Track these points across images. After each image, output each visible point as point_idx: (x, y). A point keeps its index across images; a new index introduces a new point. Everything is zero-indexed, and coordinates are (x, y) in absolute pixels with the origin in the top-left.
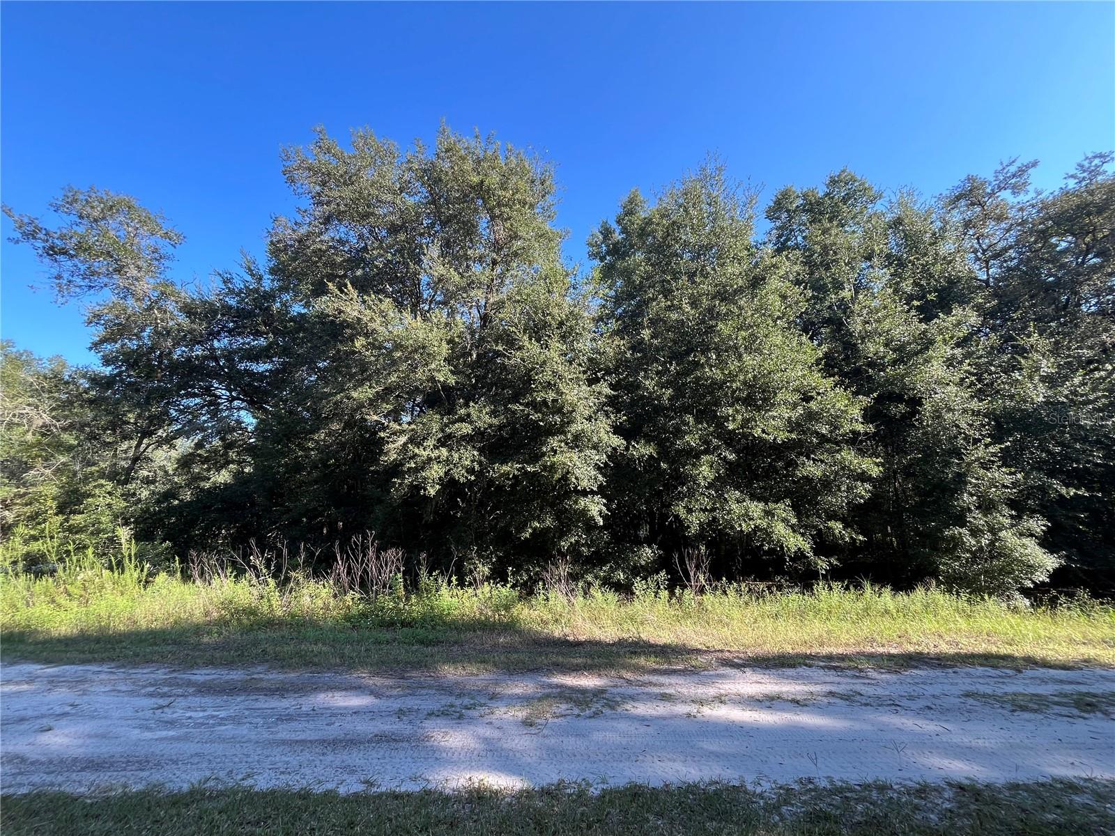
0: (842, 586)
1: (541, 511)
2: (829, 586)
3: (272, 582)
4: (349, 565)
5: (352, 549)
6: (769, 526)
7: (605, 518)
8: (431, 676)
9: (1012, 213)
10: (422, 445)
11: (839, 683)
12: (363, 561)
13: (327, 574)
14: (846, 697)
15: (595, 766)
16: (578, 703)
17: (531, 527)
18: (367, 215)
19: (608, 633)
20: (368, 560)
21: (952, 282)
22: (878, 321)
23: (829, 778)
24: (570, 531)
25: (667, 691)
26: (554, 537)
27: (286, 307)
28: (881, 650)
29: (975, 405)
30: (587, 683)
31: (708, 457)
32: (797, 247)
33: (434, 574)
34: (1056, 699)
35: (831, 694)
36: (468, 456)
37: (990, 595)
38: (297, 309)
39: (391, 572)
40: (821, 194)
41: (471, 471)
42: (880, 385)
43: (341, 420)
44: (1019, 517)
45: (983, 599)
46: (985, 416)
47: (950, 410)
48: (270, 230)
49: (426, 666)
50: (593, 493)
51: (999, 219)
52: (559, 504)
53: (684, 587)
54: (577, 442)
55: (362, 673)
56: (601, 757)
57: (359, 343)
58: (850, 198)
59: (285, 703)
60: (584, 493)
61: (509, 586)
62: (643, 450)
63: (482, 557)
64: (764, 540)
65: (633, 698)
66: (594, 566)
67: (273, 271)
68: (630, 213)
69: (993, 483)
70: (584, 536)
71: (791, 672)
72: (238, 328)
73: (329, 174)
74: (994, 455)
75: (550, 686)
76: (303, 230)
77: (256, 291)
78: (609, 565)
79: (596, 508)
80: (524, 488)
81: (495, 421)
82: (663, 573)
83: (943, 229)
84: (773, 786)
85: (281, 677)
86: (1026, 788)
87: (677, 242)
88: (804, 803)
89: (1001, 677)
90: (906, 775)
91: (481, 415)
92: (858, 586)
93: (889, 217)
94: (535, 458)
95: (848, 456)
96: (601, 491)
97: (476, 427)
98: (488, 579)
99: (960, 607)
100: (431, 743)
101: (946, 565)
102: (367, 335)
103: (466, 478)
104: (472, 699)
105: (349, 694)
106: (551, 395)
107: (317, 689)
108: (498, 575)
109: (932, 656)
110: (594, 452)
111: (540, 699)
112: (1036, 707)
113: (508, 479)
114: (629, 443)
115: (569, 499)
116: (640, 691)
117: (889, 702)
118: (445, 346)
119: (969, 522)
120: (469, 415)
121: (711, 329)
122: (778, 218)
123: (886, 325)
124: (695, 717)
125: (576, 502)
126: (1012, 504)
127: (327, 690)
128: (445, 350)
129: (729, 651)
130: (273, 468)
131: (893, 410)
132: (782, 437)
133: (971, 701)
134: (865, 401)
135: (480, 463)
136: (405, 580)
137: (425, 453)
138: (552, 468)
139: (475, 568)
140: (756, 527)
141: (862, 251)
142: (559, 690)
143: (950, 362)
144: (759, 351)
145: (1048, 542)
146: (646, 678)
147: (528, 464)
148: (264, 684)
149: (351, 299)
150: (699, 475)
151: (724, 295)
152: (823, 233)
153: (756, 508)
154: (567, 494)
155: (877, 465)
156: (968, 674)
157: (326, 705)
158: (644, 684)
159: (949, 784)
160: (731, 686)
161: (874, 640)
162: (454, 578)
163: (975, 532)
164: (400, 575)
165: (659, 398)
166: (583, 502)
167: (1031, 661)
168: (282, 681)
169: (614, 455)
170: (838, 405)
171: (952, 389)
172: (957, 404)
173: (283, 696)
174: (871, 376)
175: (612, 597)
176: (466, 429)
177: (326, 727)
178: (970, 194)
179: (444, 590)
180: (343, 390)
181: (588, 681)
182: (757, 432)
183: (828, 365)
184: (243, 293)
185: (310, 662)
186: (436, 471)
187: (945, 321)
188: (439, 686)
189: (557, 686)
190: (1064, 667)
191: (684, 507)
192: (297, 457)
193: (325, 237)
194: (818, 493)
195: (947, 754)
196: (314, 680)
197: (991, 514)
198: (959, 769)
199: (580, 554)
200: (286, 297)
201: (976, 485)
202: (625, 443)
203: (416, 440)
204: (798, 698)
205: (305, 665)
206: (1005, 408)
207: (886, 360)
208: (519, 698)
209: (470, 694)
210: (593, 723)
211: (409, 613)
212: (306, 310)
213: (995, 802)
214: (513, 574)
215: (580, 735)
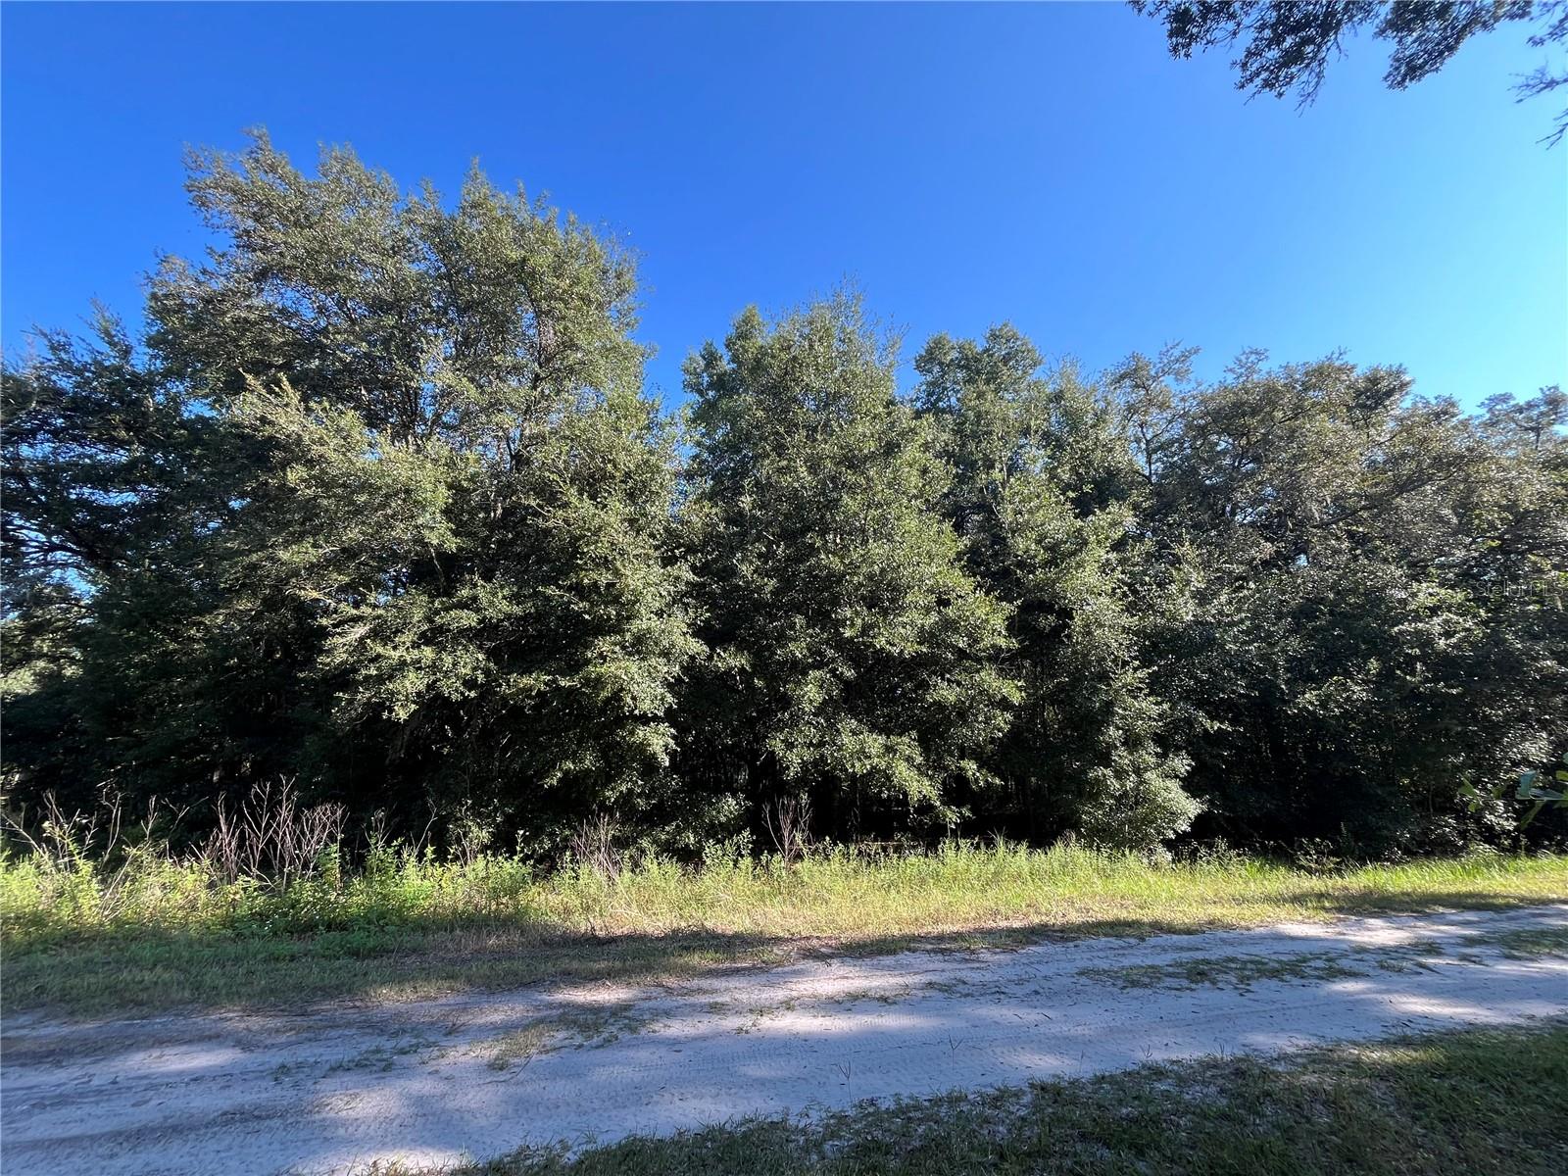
0: (972, 844)
1: (579, 745)
2: (957, 844)
3: (86, 867)
4: (243, 832)
5: (249, 805)
6: (889, 766)
7: (672, 755)
8: (355, 1007)
9: (1174, 402)
10: (392, 641)
11: (943, 971)
12: (269, 826)
13: (200, 848)
14: (946, 989)
15: (585, 1118)
16: (584, 1028)
17: (561, 769)
18: (333, 279)
19: (658, 922)
20: (278, 825)
21: (1112, 474)
22: (1031, 512)
23: (897, 1096)
24: (620, 774)
25: (720, 1000)
26: (595, 784)
27: (175, 402)
28: (1003, 924)
29: (1126, 620)
30: (607, 998)
31: (818, 673)
32: (950, 410)
33: (395, 843)
34: (1171, 969)
35: (931, 985)
36: (469, 661)
37: (1131, 849)
38: (196, 408)
39: (318, 843)
40: (979, 349)
41: (470, 684)
42: (1029, 591)
43: (254, 594)
44: (1164, 756)
45: (1124, 855)
46: (1135, 634)
47: (1101, 626)
48: (152, 275)
49: (349, 991)
50: (655, 718)
51: (1163, 407)
52: (607, 735)
53: (773, 851)
54: (639, 646)
55: (229, 1011)
56: (597, 1104)
57: (295, 475)
58: (1010, 359)
59: (61, 1075)
60: (644, 720)
61: (516, 858)
62: (731, 660)
63: (480, 815)
64: (883, 785)
65: (668, 1014)
66: (653, 825)
67: (152, 342)
68: (743, 336)
69: (1140, 714)
70: (640, 782)
71: (888, 960)
72: (74, 427)
73: (270, 204)
74: (1142, 681)
75: (550, 1006)
76: (218, 285)
77: (118, 370)
78: (674, 824)
79: (659, 741)
80: (555, 712)
81: (517, 610)
82: (746, 833)
83: (1104, 411)
84: (824, 1115)
85: (65, 1030)
86: (1112, 1080)
87: (797, 385)
88: (857, 1133)
89: (1123, 948)
90: (989, 1079)
91: (496, 600)
92: (990, 843)
93: (1049, 389)
94: (574, 667)
95: (989, 678)
96: (670, 716)
97: (485, 618)
98: (484, 849)
99: (1100, 865)
100: (324, 1115)
101: (1090, 814)
102: (310, 463)
103: (462, 694)
104: (416, 1037)
105: (193, 1048)
106: (605, 577)
107: (130, 1043)
108: (502, 843)
109: (1056, 928)
110: (663, 661)
111: (526, 1028)
112: (1147, 980)
113: (530, 697)
114: (712, 649)
115: (623, 728)
116: (682, 1002)
117: (994, 990)
118: (442, 489)
119: (1114, 761)
120: (475, 599)
121: (833, 504)
122: (930, 371)
123: (1039, 516)
124: (747, 1032)
125: (632, 733)
126: (1159, 739)
127: (152, 1046)
128: (443, 495)
129: (818, 938)
130: (116, 670)
131: (1042, 622)
132: (910, 650)
133: (1083, 980)
134: (1008, 608)
135: (487, 672)
136: (342, 857)
137: (396, 654)
138: (598, 683)
139: (465, 835)
140: (873, 767)
141: (1017, 425)
142: (561, 1010)
143: (1105, 568)
144: (890, 538)
145: (1191, 785)
146: (696, 983)
147: (564, 675)
148: (24, 1047)
149: (287, 405)
150: (803, 697)
151: (852, 461)
152: (978, 398)
153: (875, 743)
154: (620, 721)
155: (1020, 689)
156: (1090, 948)
157: (142, 1072)
158: (691, 992)
159: (1032, 1086)
160: (808, 986)
161: (997, 913)
162: (429, 850)
163: (1120, 774)
164: (335, 847)
165: (760, 589)
166: (641, 732)
167: (1158, 927)
168: (64, 1039)
169: (691, 667)
170: (978, 613)
171: (1105, 600)
172: (1108, 618)
173: (58, 1064)
174: (1019, 579)
175: (673, 869)
176: (468, 619)
177: (131, 1110)
178: (1132, 375)
179: (411, 869)
180: (264, 547)
181: (608, 995)
182: (880, 642)
183: (973, 561)
184: (89, 371)
185: (132, 1001)
186: (412, 683)
187: (1100, 518)
188: (365, 1021)
189: (561, 1005)
190: (1189, 932)
191: (783, 741)
192: (165, 653)
193: (256, 302)
194: (951, 724)
195: (1040, 1048)
196: (131, 1031)
197: (1137, 751)
198: (1046, 1065)
199: (633, 808)
200: (177, 387)
201: (1123, 717)
202: (708, 650)
203: (382, 633)
204: (887, 994)
205: (118, 1006)
206: (1156, 626)
207: (1037, 561)
208: (495, 1028)
209: (416, 1031)
210: (600, 1055)
211: (343, 907)
212: (214, 413)
213: (1074, 1101)
214: (526, 840)
215: (575, 1074)
